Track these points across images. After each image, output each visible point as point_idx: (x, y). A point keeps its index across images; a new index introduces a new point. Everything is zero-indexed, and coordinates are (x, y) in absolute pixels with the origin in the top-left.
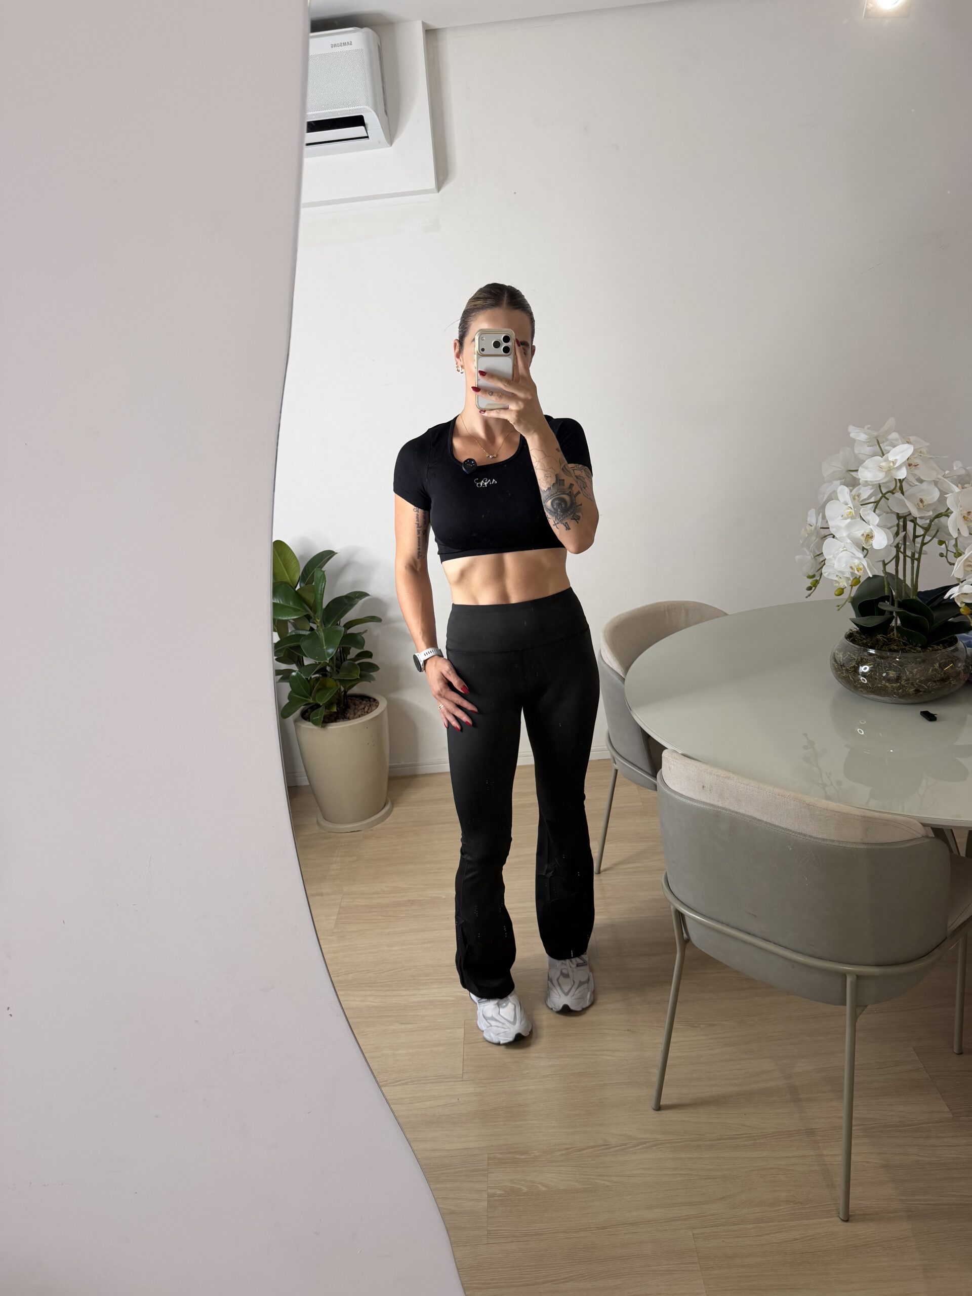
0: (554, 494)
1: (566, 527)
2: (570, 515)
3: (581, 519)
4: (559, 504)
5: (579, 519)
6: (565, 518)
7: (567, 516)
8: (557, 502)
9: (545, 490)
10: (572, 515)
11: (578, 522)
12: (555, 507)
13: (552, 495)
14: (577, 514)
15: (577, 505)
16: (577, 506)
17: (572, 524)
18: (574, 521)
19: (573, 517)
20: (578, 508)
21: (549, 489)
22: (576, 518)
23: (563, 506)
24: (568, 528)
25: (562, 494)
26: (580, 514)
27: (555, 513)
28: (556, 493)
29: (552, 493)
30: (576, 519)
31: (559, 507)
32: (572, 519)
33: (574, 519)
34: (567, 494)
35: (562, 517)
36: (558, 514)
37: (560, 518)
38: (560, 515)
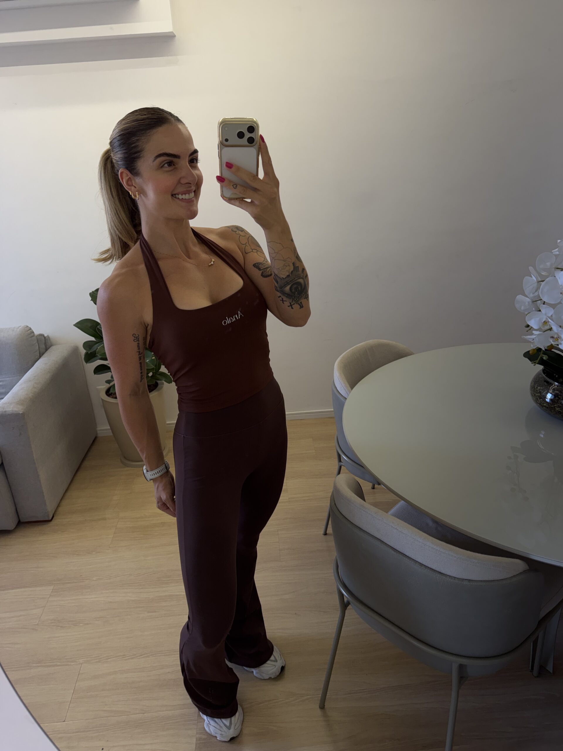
0: (292, 280)
1: (301, 306)
2: (303, 295)
4: (297, 288)
6: (300, 298)
7: (302, 297)
8: (294, 286)
9: (284, 277)
10: (305, 295)
12: (293, 291)
17: (305, 302)
25: (298, 279)
28: (294, 279)
31: (296, 290)
32: (305, 298)
34: (302, 278)
35: (298, 298)
36: (295, 296)
37: (297, 299)
38: (296, 297)
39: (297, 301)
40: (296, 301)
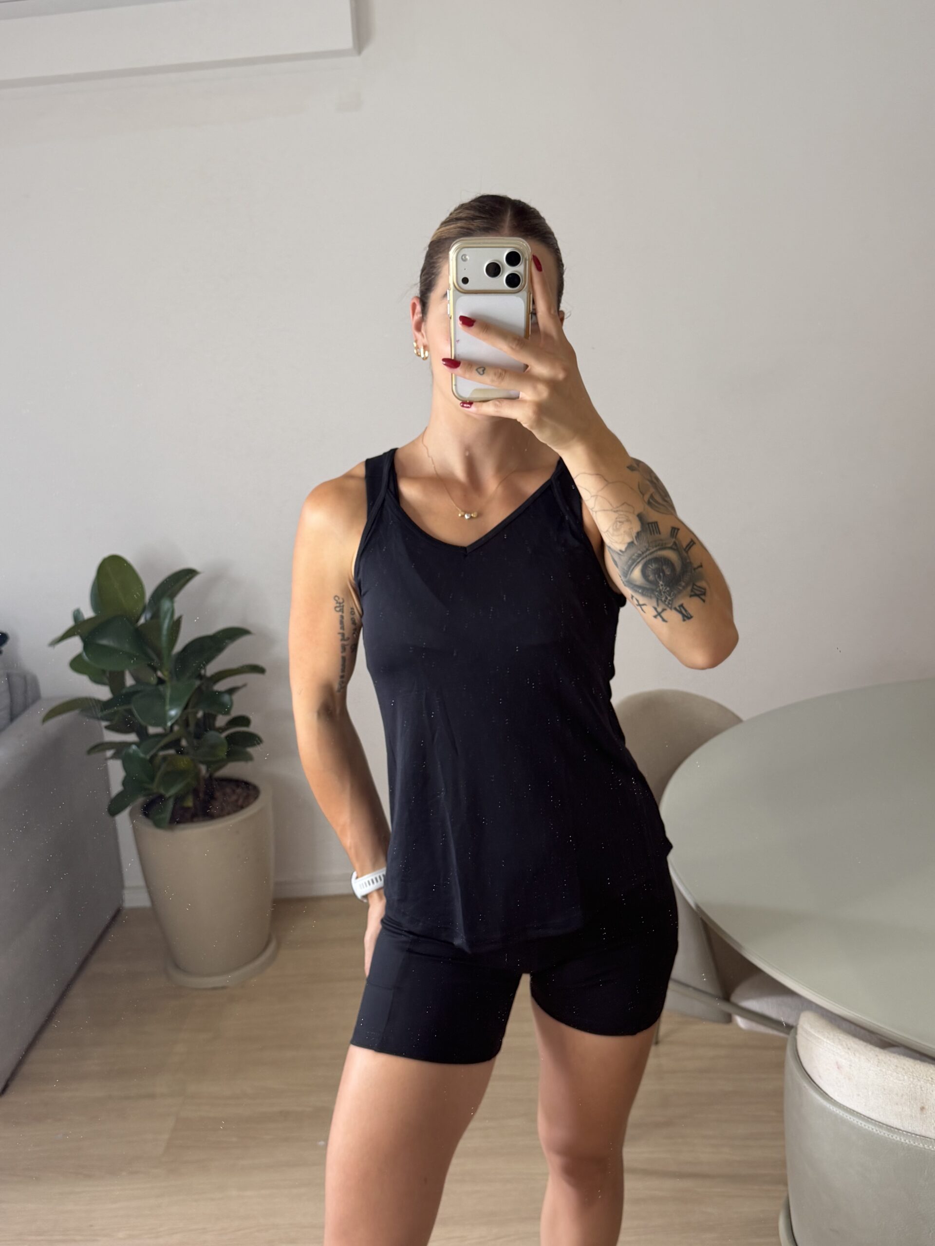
0: (643, 553)
1: (684, 615)
2: (684, 588)
3: (708, 593)
4: (659, 572)
5: (704, 594)
6: (675, 596)
7: (680, 592)
8: (654, 566)
9: (623, 549)
10: (689, 588)
11: (704, 601)
12: (651, 577)
13: (639, 556)
14: (699, 584)
15: (695, 566)
16: (695, 569)
17: (692, 605)
18: (696, 600)
19: (692, 591)
20: (697, 571)
21: (631, 544)
22: (698, 593)
23: (668, 572)
24: (687, 617)
25: (660, 549)
26: (703, 584)
27: (653, 591)
28: (647, 550)
29: (640, 552)
30: (700, 594)
31: (659, 577)
32: (691, 596)
33: (696, 595)
34: (671, 548)
35: (670, 595)
36: (660, 592)
37: (666, 598)
38: (664, 592)
39: (669, 603)
40: (667, 603)
